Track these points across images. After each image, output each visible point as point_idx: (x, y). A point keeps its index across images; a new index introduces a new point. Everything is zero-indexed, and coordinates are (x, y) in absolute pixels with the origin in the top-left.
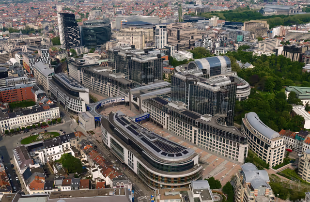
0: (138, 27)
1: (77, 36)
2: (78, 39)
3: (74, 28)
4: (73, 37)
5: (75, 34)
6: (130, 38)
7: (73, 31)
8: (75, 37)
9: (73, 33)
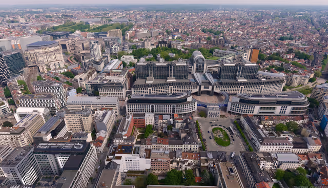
0: (50, 46)
2: (7, 70)
6: (53, 56)
8: (4, 68)
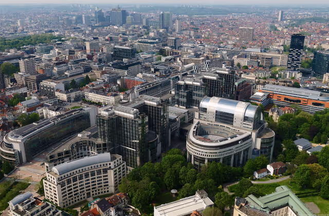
1: (298, 60)
2: (299, 63)
3: (297, 51)
4: (293, 60)
5: (296, 58)
7: (294, 54)
8: (295, 60)
9: (294, 56)
